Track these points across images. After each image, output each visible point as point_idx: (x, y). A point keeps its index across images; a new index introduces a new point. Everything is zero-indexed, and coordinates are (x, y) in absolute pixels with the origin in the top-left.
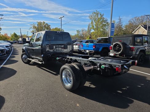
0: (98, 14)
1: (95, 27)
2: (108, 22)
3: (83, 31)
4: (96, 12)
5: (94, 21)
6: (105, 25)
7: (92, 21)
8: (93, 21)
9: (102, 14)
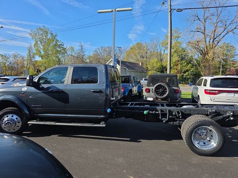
0: (46, 32)
1: (43, 53)
2: (65, 47)
3: (15, 56)
4: (42, 28)
5: (41, 42)
6: (60, 51)
7: (37, 43)
8: (39, 43)
9: (54, 34)
